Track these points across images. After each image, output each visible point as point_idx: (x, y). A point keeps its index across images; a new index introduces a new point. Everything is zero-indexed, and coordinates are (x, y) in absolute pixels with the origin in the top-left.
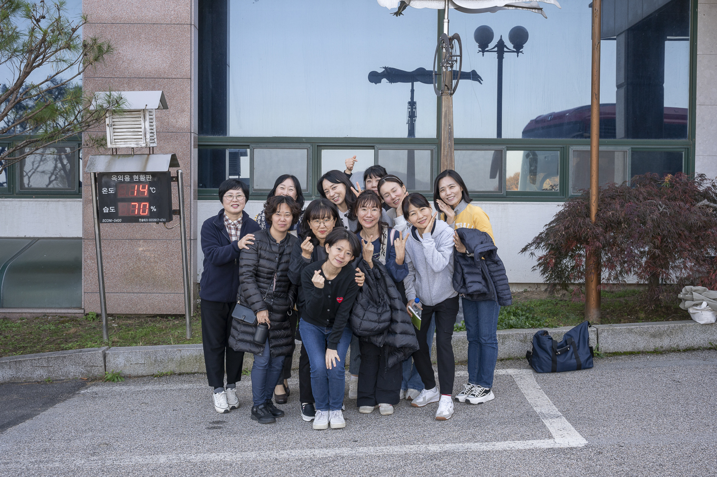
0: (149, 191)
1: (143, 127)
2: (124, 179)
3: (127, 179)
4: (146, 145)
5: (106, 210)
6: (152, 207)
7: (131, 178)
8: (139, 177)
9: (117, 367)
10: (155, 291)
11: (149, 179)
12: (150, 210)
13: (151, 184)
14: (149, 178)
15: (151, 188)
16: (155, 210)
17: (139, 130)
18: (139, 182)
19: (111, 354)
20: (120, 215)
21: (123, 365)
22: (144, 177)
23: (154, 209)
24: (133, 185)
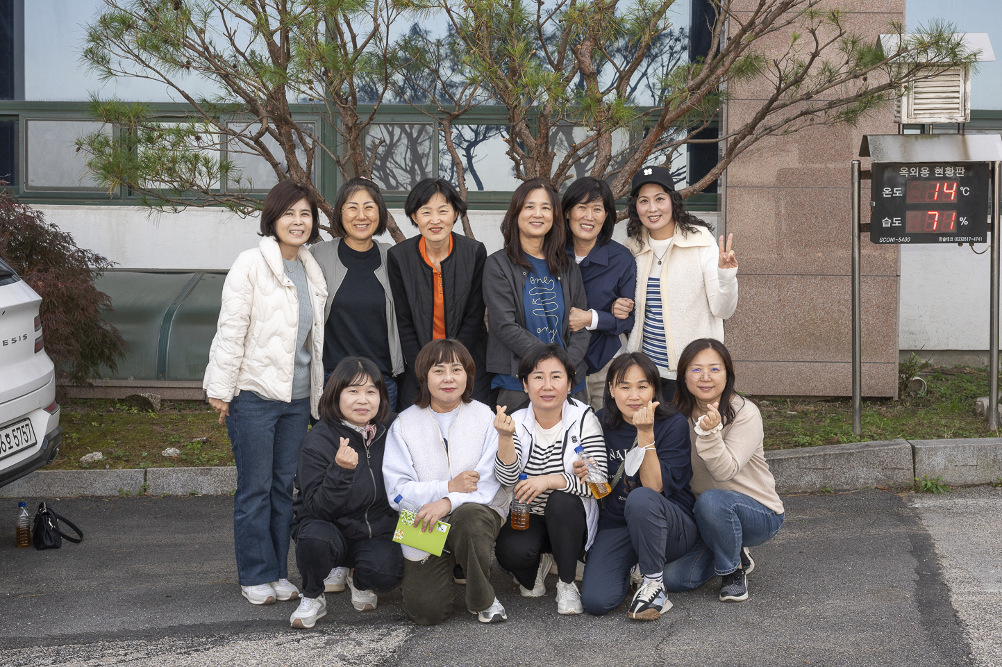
0: (959, 192)
1: (962, 91)
2: (920, 174)
3: (925, 173)
4: (965, 119)
5: (886, 223)
6: (961, 219)
7: (932, 172)
8: (944, 171)
9: (933, 471)
10: (838, 358)
11: (961, 174)
12: (958, 223)
13: (962, 182)
14: (961, 172)
15: (962, 188)
16: (966, 223)
17: (956, 95)
18: (945, 178)
19: (924, 450)
20: (908, 230)
21: (943, 467)
22: (953, 171)
23: (964, 221)
24: (933, 182)
